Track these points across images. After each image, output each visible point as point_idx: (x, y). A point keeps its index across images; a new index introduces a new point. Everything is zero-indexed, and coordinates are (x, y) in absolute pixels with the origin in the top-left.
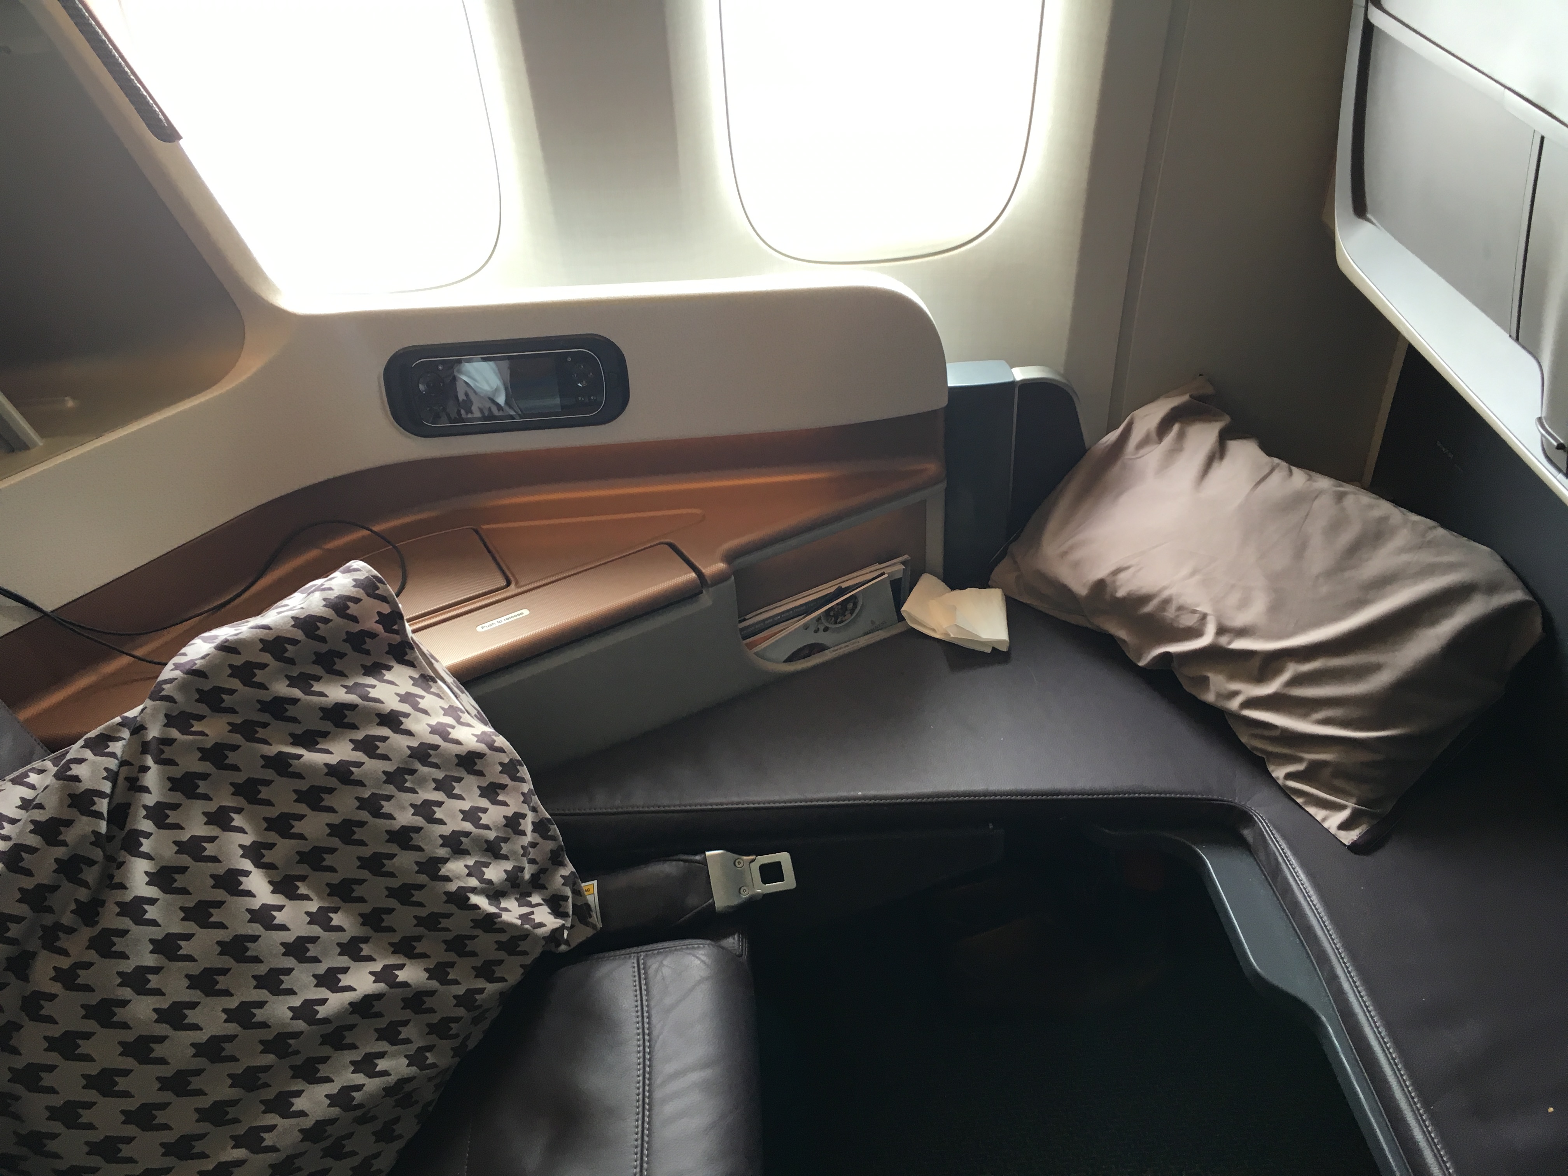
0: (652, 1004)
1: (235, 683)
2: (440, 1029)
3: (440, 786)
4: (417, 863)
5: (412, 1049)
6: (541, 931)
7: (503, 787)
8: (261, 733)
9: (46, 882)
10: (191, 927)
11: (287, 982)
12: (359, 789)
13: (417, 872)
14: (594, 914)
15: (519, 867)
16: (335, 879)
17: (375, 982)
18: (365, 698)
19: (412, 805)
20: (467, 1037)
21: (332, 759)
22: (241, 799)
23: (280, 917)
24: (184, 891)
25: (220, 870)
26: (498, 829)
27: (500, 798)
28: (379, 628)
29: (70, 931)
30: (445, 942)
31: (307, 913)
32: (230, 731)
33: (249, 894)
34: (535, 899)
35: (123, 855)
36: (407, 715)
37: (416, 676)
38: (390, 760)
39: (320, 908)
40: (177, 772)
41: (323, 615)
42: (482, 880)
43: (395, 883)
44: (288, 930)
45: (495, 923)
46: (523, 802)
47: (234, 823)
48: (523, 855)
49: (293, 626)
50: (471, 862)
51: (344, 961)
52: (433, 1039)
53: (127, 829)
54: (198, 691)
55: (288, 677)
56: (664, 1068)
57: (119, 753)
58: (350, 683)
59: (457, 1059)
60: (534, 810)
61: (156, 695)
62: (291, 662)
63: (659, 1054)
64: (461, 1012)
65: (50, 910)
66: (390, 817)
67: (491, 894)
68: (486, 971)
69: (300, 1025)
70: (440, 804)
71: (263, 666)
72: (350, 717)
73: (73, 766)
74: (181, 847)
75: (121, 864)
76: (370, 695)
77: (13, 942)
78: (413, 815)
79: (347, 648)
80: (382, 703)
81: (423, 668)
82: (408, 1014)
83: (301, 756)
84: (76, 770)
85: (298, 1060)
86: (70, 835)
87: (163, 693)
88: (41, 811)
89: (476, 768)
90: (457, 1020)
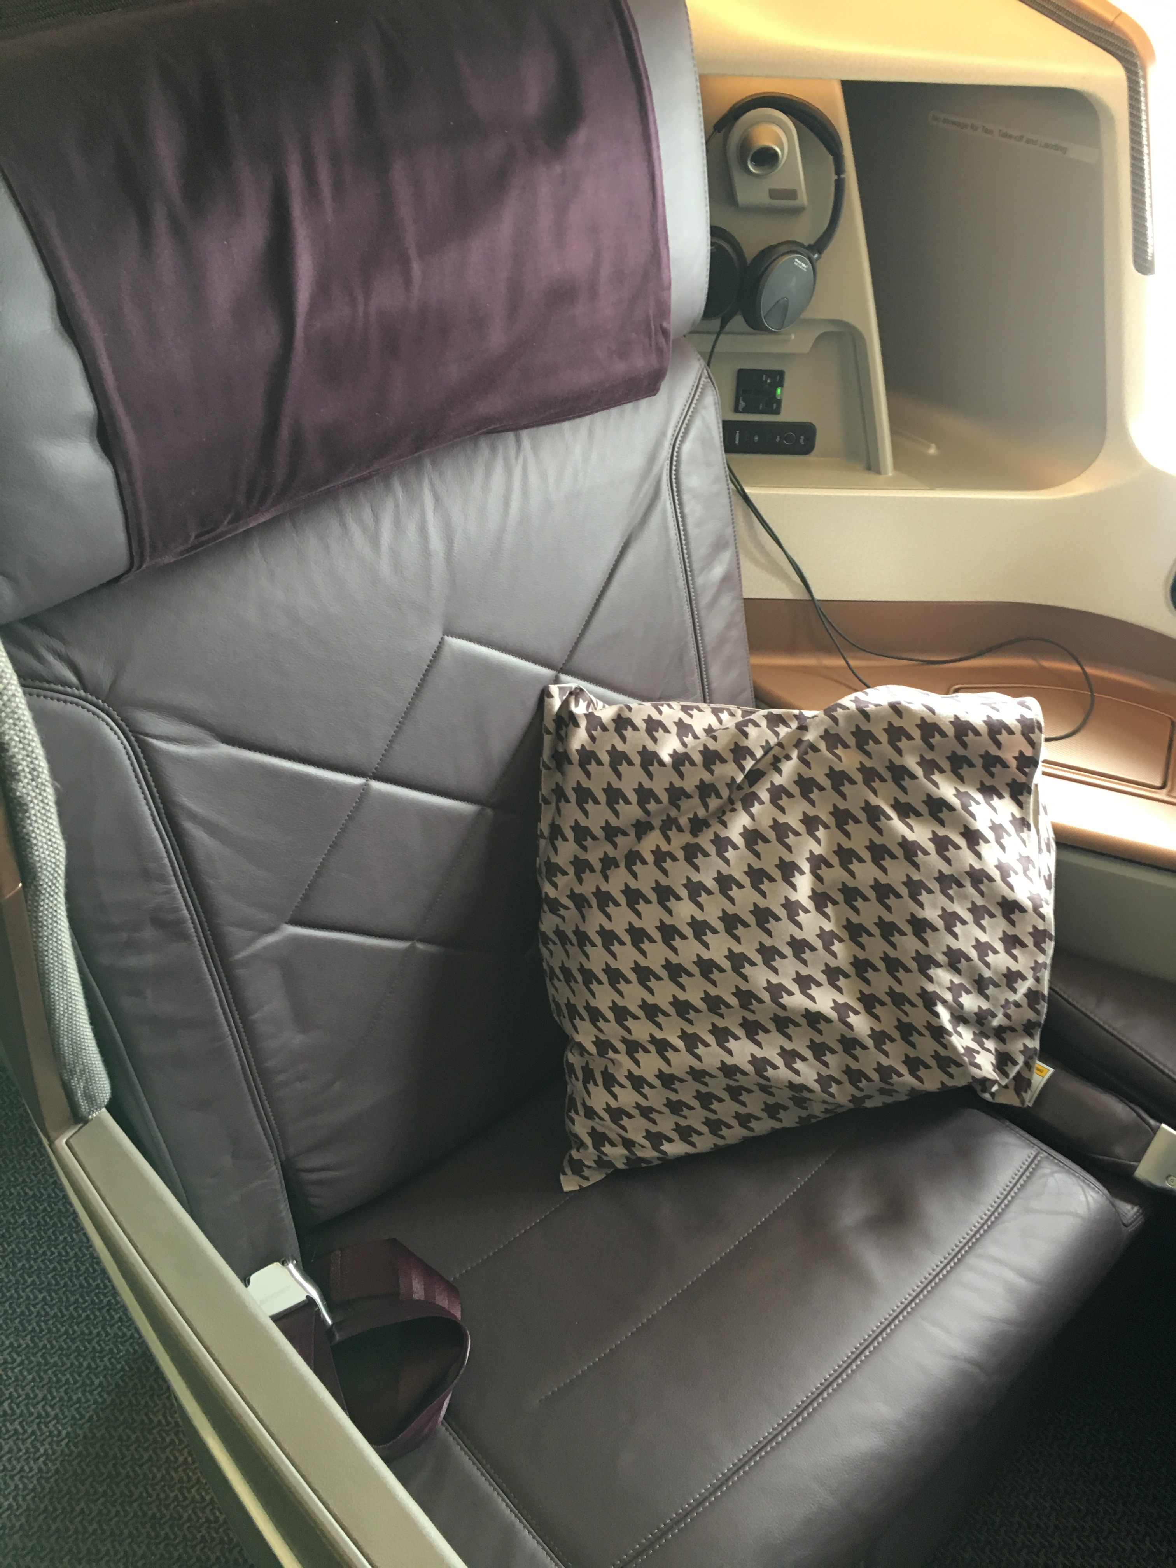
0: (1021, 1195)
1: (883, 738)
2: (854, 1076)
3: (974, 910)
4: (917, 951)
5: (825, 1072)
6: (975, 1071)
7: (1023, 945)
8: (876, 784)
9: (686, 789)
10: (746, 881)
11: (778, 963)
12: (914, 869)
13: (913, 958)
14: (1029, 1092)
15: (992, 1012)
16: (855, 919)
17: (832, 1008)
18: (965, 807)
19: (943, 909)
20: (870, 1097)
21: (911, 836)
22: (833, 820)
23: (802, 917)
24: (757, 855)
25: (788, 858)
26: (996, 972)
27: (1015, 952)
28: (1013, 764)
29: (680, 829)
30: (899, 1020)
31: (821, 928)
32: (858, 769)
33: (794, 887)
34: (990, 1044)
35: (739, 806)
36: (987, 841)
37: (1018, 816)
38: (950, 865)
39: (832, 931)
40: (807, 773)
41: (978, 728)
42: (956, 1000)
43: (892, 954)
44: (801, 929)
45: (943, 1038)
46: (1032, 968)
47: (817, 833)
48: (1002, 1006)
49: (951, 722)
50: (957, 980)
51: (822, 978)
52: (844, 1078)
53: (753, 789)
54: (857, 726)
55: (922, 757)
56: (991, 1247)
57: (782, 735)
58: (962, 790)
59: (851, 1105)
60: (1038, 980)
61: (829, 712)
62: (931, 747)
63: (995, 1233)
64: (875, 1076)
65: (678, 808)
66: (921, 905)
67: (956, 1014)
68: (914, 1065)
69: (766, 996)
70: (964, 922)
71: (910, 738)
72: (944, 815)
73: (750, 725)
74: (776, 826)
75: (733, 810)
76: (970, 808)
77: (647, 812)
78: (939, 916)
79: (979, 762)
80: (975, 819)
81: (1028, 814)
82: (838, 1047)
83: (891, 819)
84: (751, 730)
85: (751, 1017)
86: (719, 769)
87: (835, 714)
88: (714, 742)
89: (1012, 916)
90: (869, 1079)
